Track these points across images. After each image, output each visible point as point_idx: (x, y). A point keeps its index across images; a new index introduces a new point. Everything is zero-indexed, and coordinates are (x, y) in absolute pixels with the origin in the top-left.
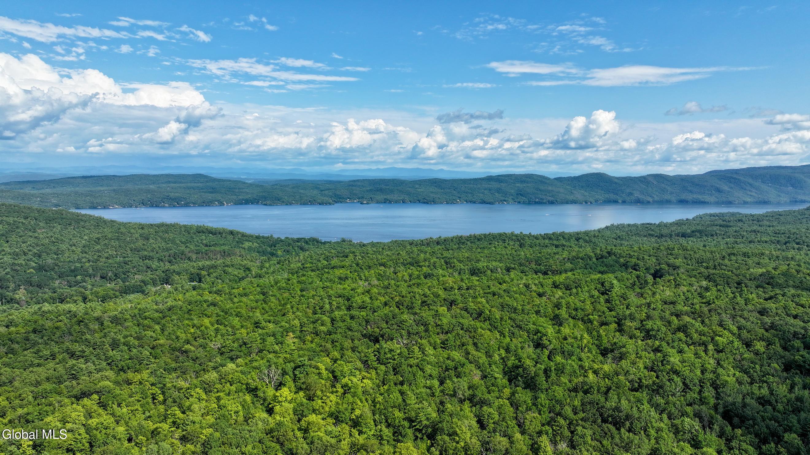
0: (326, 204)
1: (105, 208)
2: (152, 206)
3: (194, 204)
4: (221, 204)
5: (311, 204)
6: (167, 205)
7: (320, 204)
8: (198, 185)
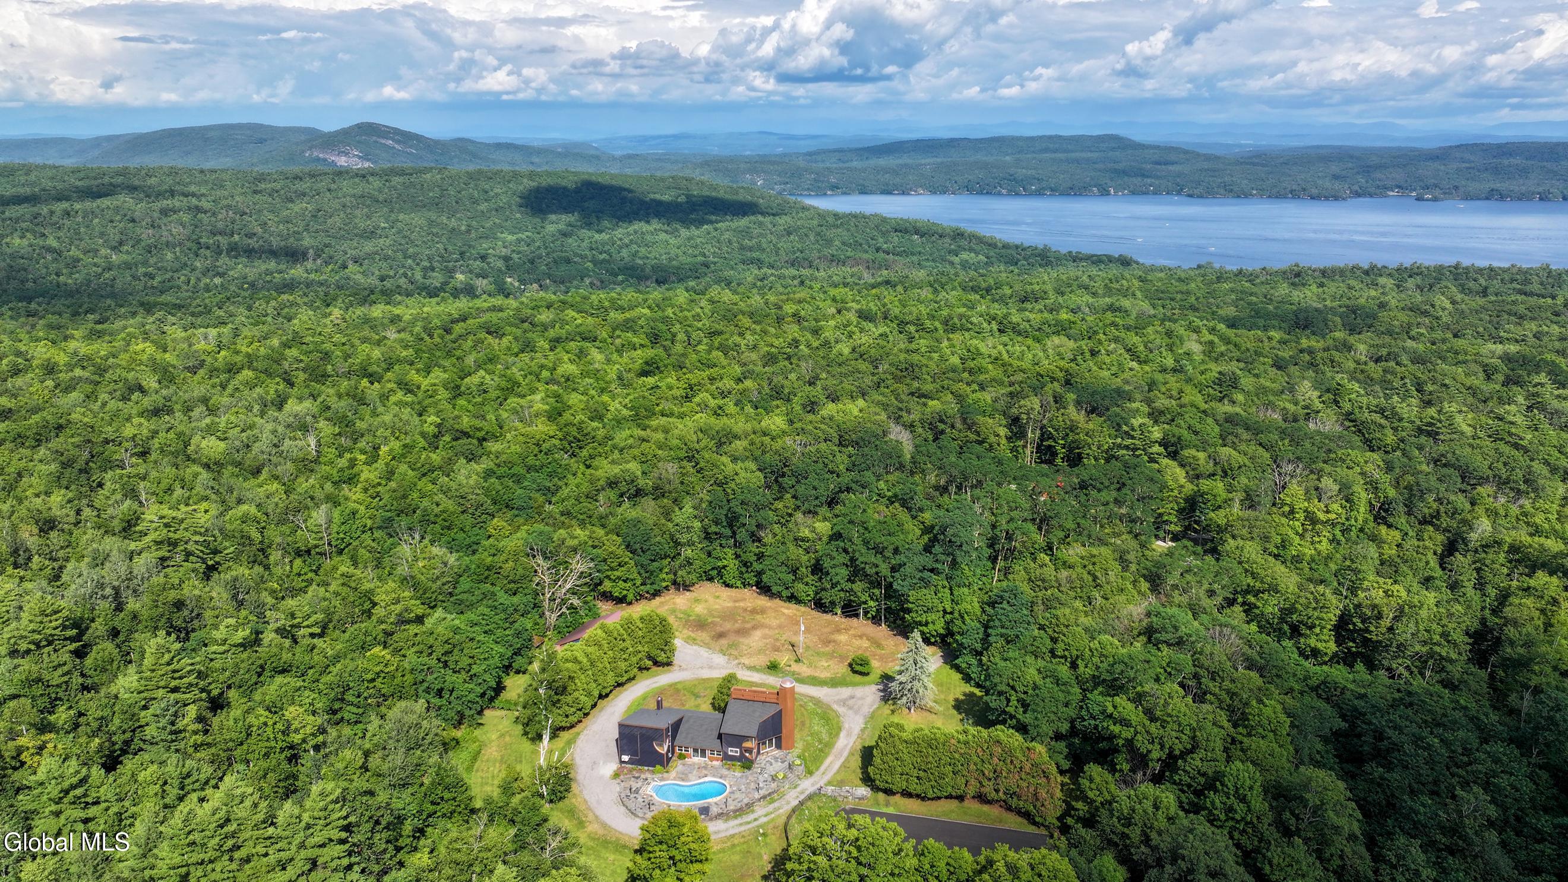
0: (1327, 198)
1: (903, 194)
2: (980, 193)
3: (1052, 190)
4: (1104, 193)
5: (1293, 198)
6: (1004, 191)
7: (1312, 198)
8: (1089, 155)
